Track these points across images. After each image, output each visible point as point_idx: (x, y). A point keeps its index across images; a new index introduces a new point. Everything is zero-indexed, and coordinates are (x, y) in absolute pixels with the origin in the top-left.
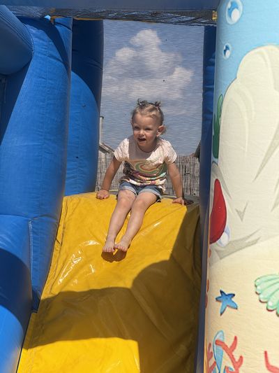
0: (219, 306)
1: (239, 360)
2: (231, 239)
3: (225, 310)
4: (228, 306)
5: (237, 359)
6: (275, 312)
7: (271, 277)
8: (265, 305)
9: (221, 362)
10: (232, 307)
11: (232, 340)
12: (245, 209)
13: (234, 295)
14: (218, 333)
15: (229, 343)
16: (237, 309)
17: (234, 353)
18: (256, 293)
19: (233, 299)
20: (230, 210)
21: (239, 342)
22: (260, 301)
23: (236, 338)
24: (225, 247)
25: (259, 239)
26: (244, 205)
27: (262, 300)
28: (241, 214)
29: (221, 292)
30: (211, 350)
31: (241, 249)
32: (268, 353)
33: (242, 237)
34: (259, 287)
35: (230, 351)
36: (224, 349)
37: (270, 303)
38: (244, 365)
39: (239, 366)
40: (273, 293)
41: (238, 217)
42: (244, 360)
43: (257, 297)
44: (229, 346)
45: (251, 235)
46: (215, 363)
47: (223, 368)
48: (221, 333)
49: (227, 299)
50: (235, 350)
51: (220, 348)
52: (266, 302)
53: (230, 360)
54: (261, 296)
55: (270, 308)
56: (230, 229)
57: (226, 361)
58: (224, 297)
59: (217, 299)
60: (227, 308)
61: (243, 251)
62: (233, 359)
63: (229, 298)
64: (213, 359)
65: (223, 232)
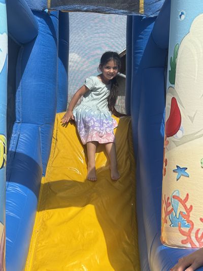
0: (176, 175)
1: (190, 208)
2: (184, 135)
3: (180, 177)
5: (188, 207)
9: (177, 209)
10: (185, 176)
11: (185, 196)
12: (195, 115)
13: (187, 168)
14: (175, 191)
15: (183, 197)
16: (188, 177)
17: (186, 204)
18: (202, 167)
19: (186, 171)
20: (184, 117)
21: (190, 198)
23: (188, 195)
24: (180, 139)
26: (194, 113)
28: (192, 119)
29: (177, 167)
30: (170, 201)
33: (192, 133)
34: (202, 164)
35: (184, 202)
36: (179, 201)
38: (193, 210)
39: (190, 211)
41: (190, 120)
42: (194, 208)
44: (183, 199)
45: (199, 131)
46: (173, 209)
47: (178, 212)
48: (177, 191)
49: (181, 171)
50: (187, 202)
51: (176, 200)
53: (183, 208)
56: (184, 128)
57: (181, 208)
58: (179, 170)
59: (174, 171)
60: (182, 176)
61: (193, 141)
62: (185, 207)
63: (183, 170)
64: (171, 207)
65: (179, 129)
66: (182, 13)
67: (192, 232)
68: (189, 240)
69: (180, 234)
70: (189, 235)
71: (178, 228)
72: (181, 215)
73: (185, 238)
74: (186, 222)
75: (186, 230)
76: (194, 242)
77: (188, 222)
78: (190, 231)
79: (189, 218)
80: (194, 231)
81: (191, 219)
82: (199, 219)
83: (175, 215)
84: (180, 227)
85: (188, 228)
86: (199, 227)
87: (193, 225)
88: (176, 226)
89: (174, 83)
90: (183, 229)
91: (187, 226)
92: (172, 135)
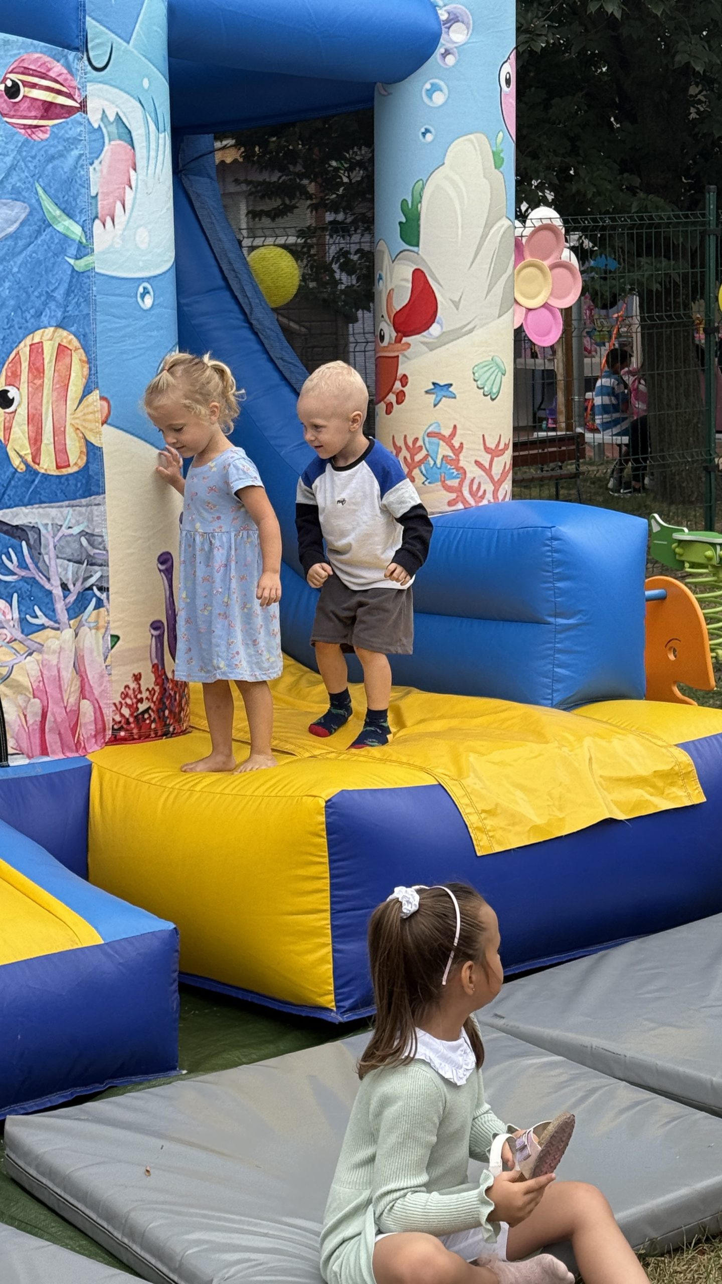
0: (432, 398)
1: (459, 447)
2: (444, 330)
3: (440, 401)
4: (444, 396)
5: (457, 445)
6: (489, 396)
7: (486, 363)
8: (482, 391)
9: (437, 453)
10: (449, 397)
11: (451, 430)
12: (461, 297)
13: (451, 385)
14: (431, 425)
15: (447, 432)
16: (455, 398)
17: (453, 441)
18: (475, 380)
19: (451, 389)
20: (443, 300)
21: (459, 432)
22: (478, 387)
23: (455, 427)
24: (437, 338)
25: (475, 327)
26: (460, 294)
27: (480, 386)
28: (456, 304)
29: (434, 384)
30: (420, 443)
31: (458, 338)
32: (485, 436)
33: (458, 326)
34: (476, 375)
35: (448, 440)
36: (440, 439)
37: (486, 389)
38: (464, 450)
39: (460, 452)
40: (488, 379)
41: (453, 306)
42: (465, 446)
43: (475, 383)
44: (447, 436)
45: (468, 324)
46: (427, 455)
47: (440, 457)
48: (435, 425)
49: (442, 390)
50: (455, 439)
51: (435, 440)
52: (483, 388)
53: (449, 449)
54: (479, 383)
55: (486, 394)
56: (443, 320)
57: (444, 450)
58: (439, 388)
59: (427, 392)
60: (444, 399)
61: (458, 341)
62: (452, 447)
63: (445, 388)
64: (424, 453)
65: (433, 322)
66: (427, 131)
67: (464, 485)
68: (461, 498)
69: (445, 492)
70: (459, 490)
71: (439, 483)
72: (444, 462)
73: (454, 496)
74: (454, 471)
75: (454, 483)
76: (467, 499)
77: (457, 470)
78: (461, 484)
79: (458, 463)
80: (467, 483)
81: (462, 464)
82: (473, 462)
83: (432, 463)
84: (444, 481)
85: (458, 480)
86: (474, 475)
87: (465, 473)
88: (436, 481)
89: (417, 245)
90: (449, 483)
91: (455, 477)
92: (418, 333)
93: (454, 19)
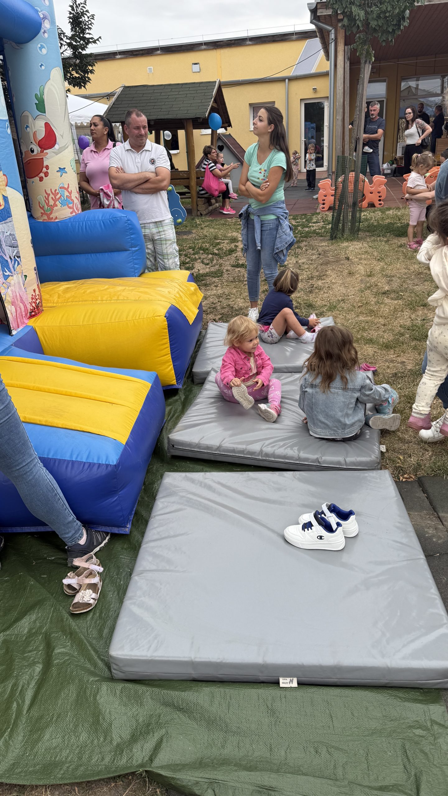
0: (59, 174)
2: (60, 147)
3: (62, 175)
5: (70, 191)
7: (73, 159)
9: (64, 194)
10: (65, 173)
11: (67, 185)
12: (63, 134)
13: (65, 168)
14: (60, 184)
16: (67, 173)
19: (65, 170)
20: (58, 135)
21: (70, 186)
22: (72, 169)
23: (68, 184)
24: (58, 150)
25: (68, 146)
26: (62, 131)
28: (62, 136)
29: (59, 168)
30: (57, 191)
33: (63, 145)
34: (71, 164)
35: (67, 189)
37: (74, 169)
38: (72, 193)
40: (74, 166)
42: (72, 191)
46: (61, 196)
47: (65, 196)
48: (62, 184)
50: (69, 189)
51: (63, 190)
54: (72, 167)
55: (74, 171)
56: (59, 142)
57: (66, 193)
58: (61, 169)
59: (57, 171)
61: (64, 151)
62: (68, 192)
63: (63, 170)
64: (59, 195)
65: (56, 144)
66: (42, 65)
67: (74, 206)
68: (74, 211)
69: (69, 209)
70: (73, 208)
71: (67, 206)
72: (67, 198)
73: (72, 210)
74: (71, 201)
79: (71, 198)
82: (75, 197)
83: (63, 199)
86: (76, 202)
87: (74, 201)
88: (65, 205)
89: (45, 113)
90: (70, 205)
91: (71, 203)
92: (51, 148)
93: (45, 18)
